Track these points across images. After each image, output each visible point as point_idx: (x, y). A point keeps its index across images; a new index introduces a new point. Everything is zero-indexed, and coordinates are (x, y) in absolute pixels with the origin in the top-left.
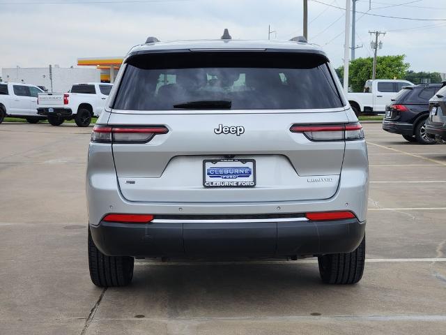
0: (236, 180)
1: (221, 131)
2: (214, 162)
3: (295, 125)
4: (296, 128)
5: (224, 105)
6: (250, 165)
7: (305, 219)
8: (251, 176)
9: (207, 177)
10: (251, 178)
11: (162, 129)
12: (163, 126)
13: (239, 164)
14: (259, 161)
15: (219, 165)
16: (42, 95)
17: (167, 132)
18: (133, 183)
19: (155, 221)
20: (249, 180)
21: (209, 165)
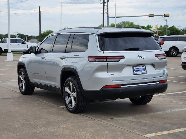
0: (142, 72)
1: (139, 57)
2: (136, 67)
5: (137, 49)
6: (144, 67)
7: (159, 83)
8: (145, 70)
9: (134, 71)
10: (145, 71)
11: (123, 57)
12: (123, 56)
13: (142, 67)
14: (147, 66)
15: (137, 68)
17: (124, 58)
18: (113, 75)
19: (122, 86)
20: (144, 72)
21: (134, 68)
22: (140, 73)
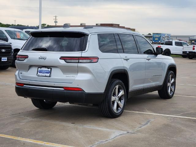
0: (45, 74)
1: (40, 58)
3: (62, 57)
4: (62, 58)
6: (50, 70)
7: (63, 89)
9: (38, 73)
10: (49, 74)
12: (27, 56)
13: (47, 69)
15: (42, 69)
16: (185, 46)
21: (39, 69)
22: (44, 75)
